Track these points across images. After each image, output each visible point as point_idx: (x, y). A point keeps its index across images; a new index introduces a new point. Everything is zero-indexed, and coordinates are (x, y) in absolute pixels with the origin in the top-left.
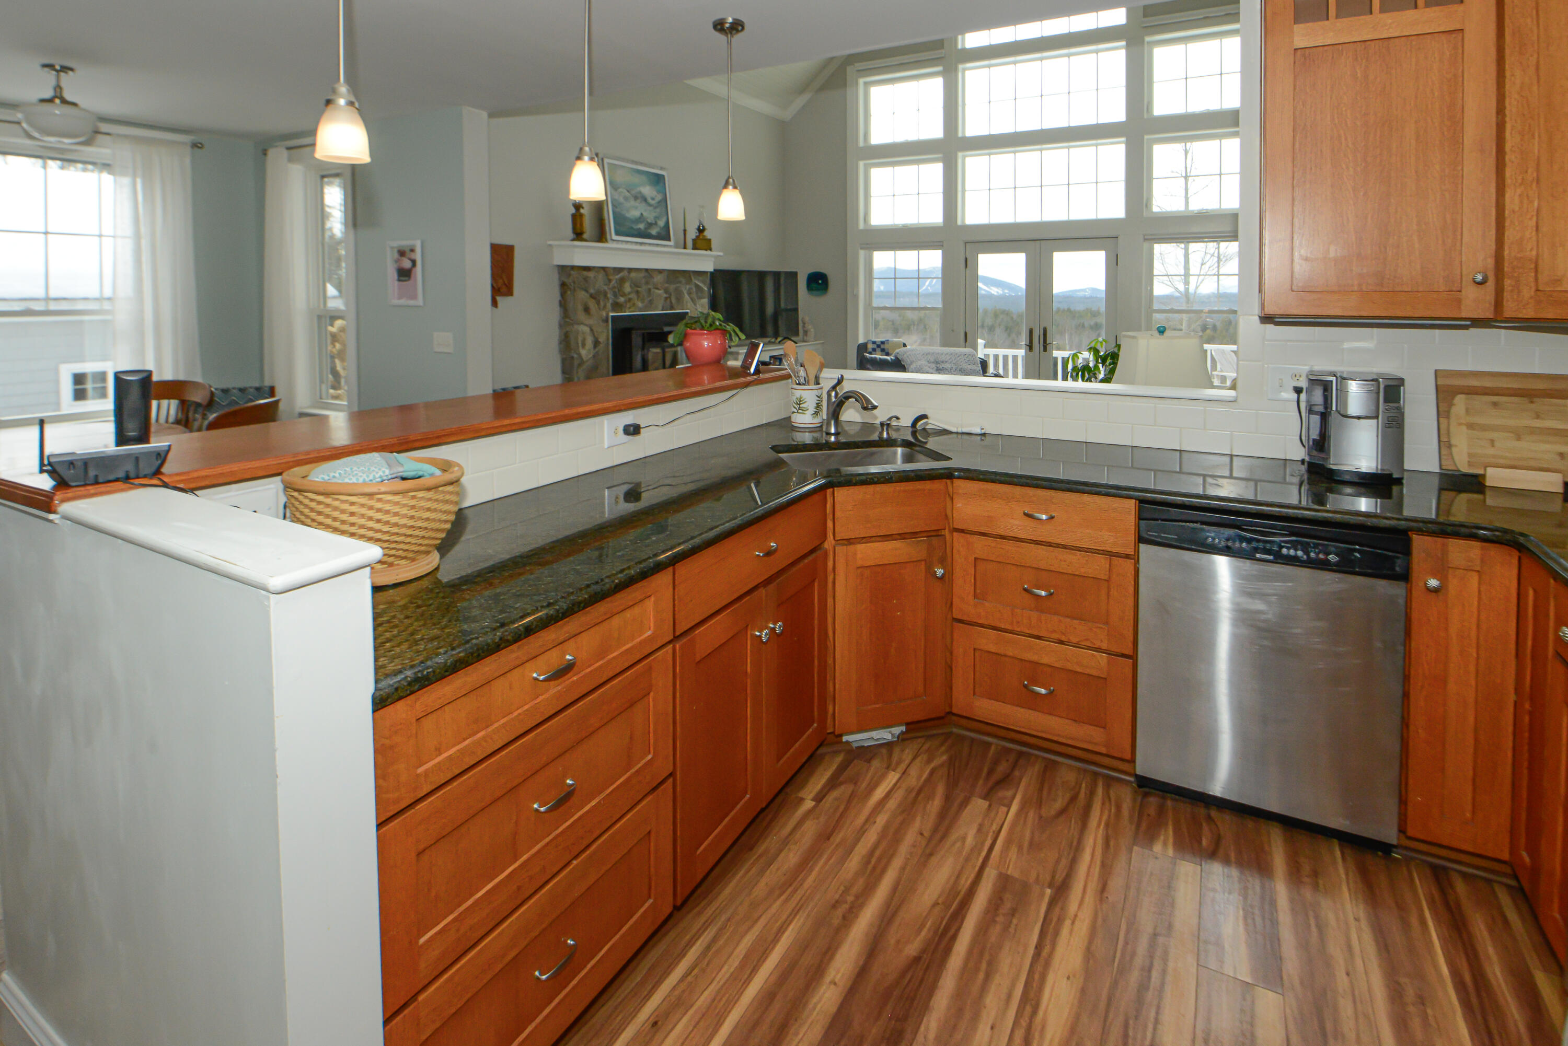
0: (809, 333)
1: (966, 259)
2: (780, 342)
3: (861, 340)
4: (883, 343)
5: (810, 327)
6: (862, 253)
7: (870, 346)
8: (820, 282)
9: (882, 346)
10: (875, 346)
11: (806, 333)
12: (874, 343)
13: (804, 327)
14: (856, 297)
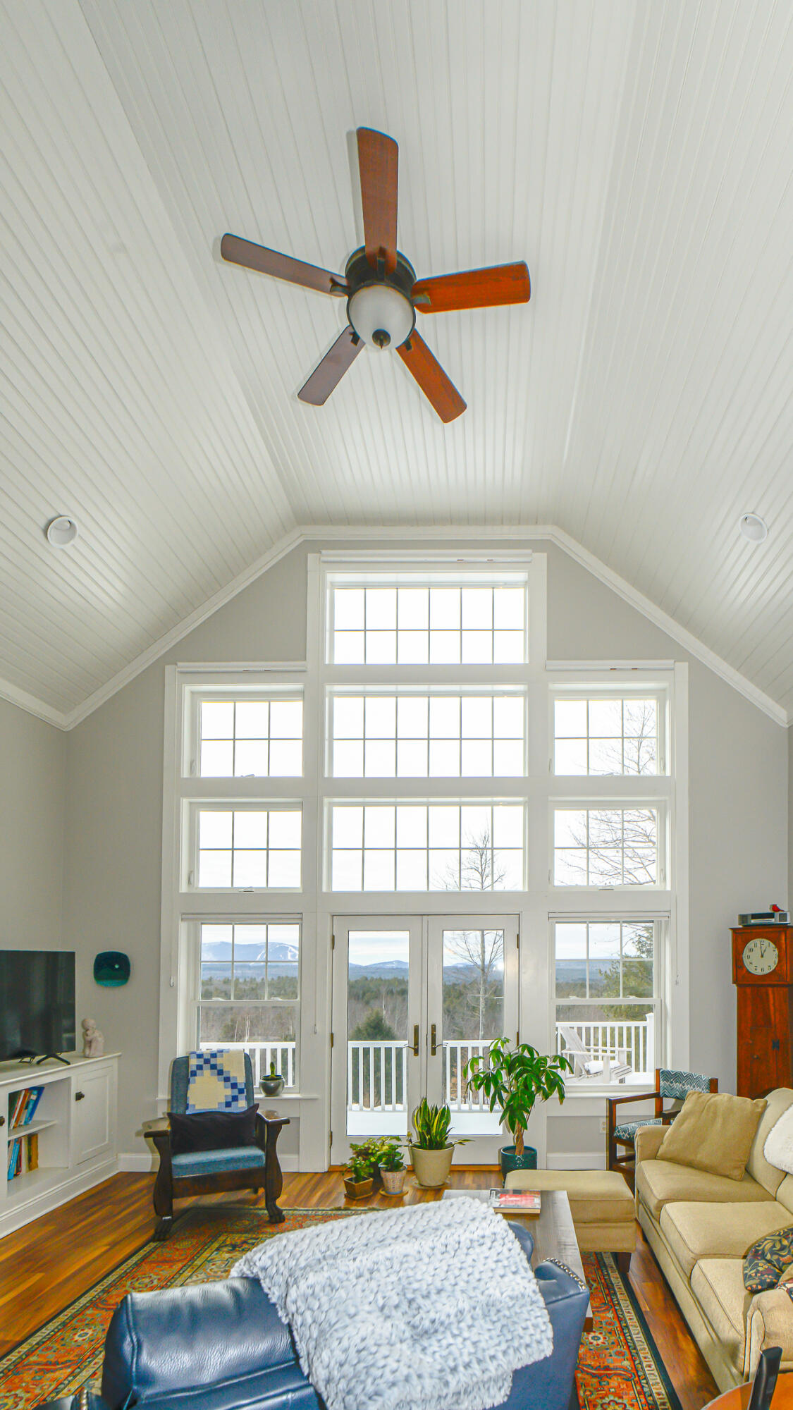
0: (94, 1045)
1: (333, 937)
2: (39, 1062)
3: (181, 1052)
4: (214, 1055)
5: (97, 1034)
6: (183, 927)
7: (194, 1062)
8: (117, 966)
9: (213, 1061)
10: (201, 1062)
11: (89, 1044)
12: (200, 1056)
13: (85, 1034)
14: (173, 987)
